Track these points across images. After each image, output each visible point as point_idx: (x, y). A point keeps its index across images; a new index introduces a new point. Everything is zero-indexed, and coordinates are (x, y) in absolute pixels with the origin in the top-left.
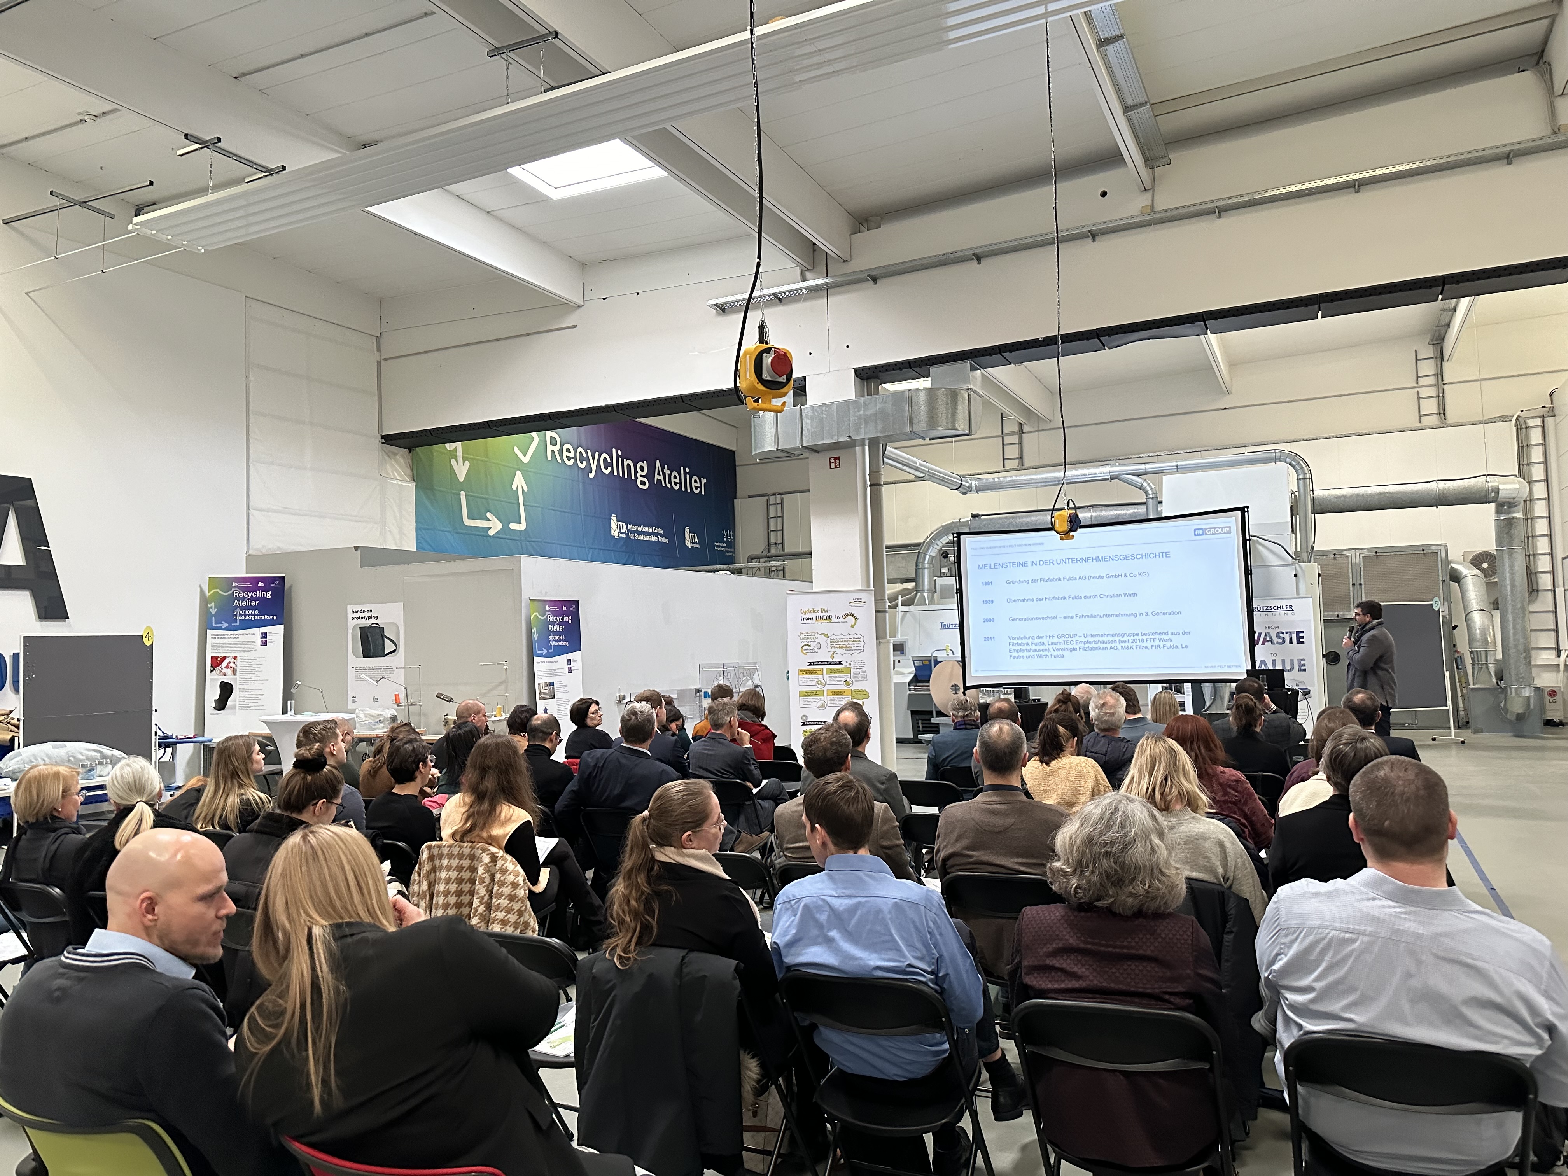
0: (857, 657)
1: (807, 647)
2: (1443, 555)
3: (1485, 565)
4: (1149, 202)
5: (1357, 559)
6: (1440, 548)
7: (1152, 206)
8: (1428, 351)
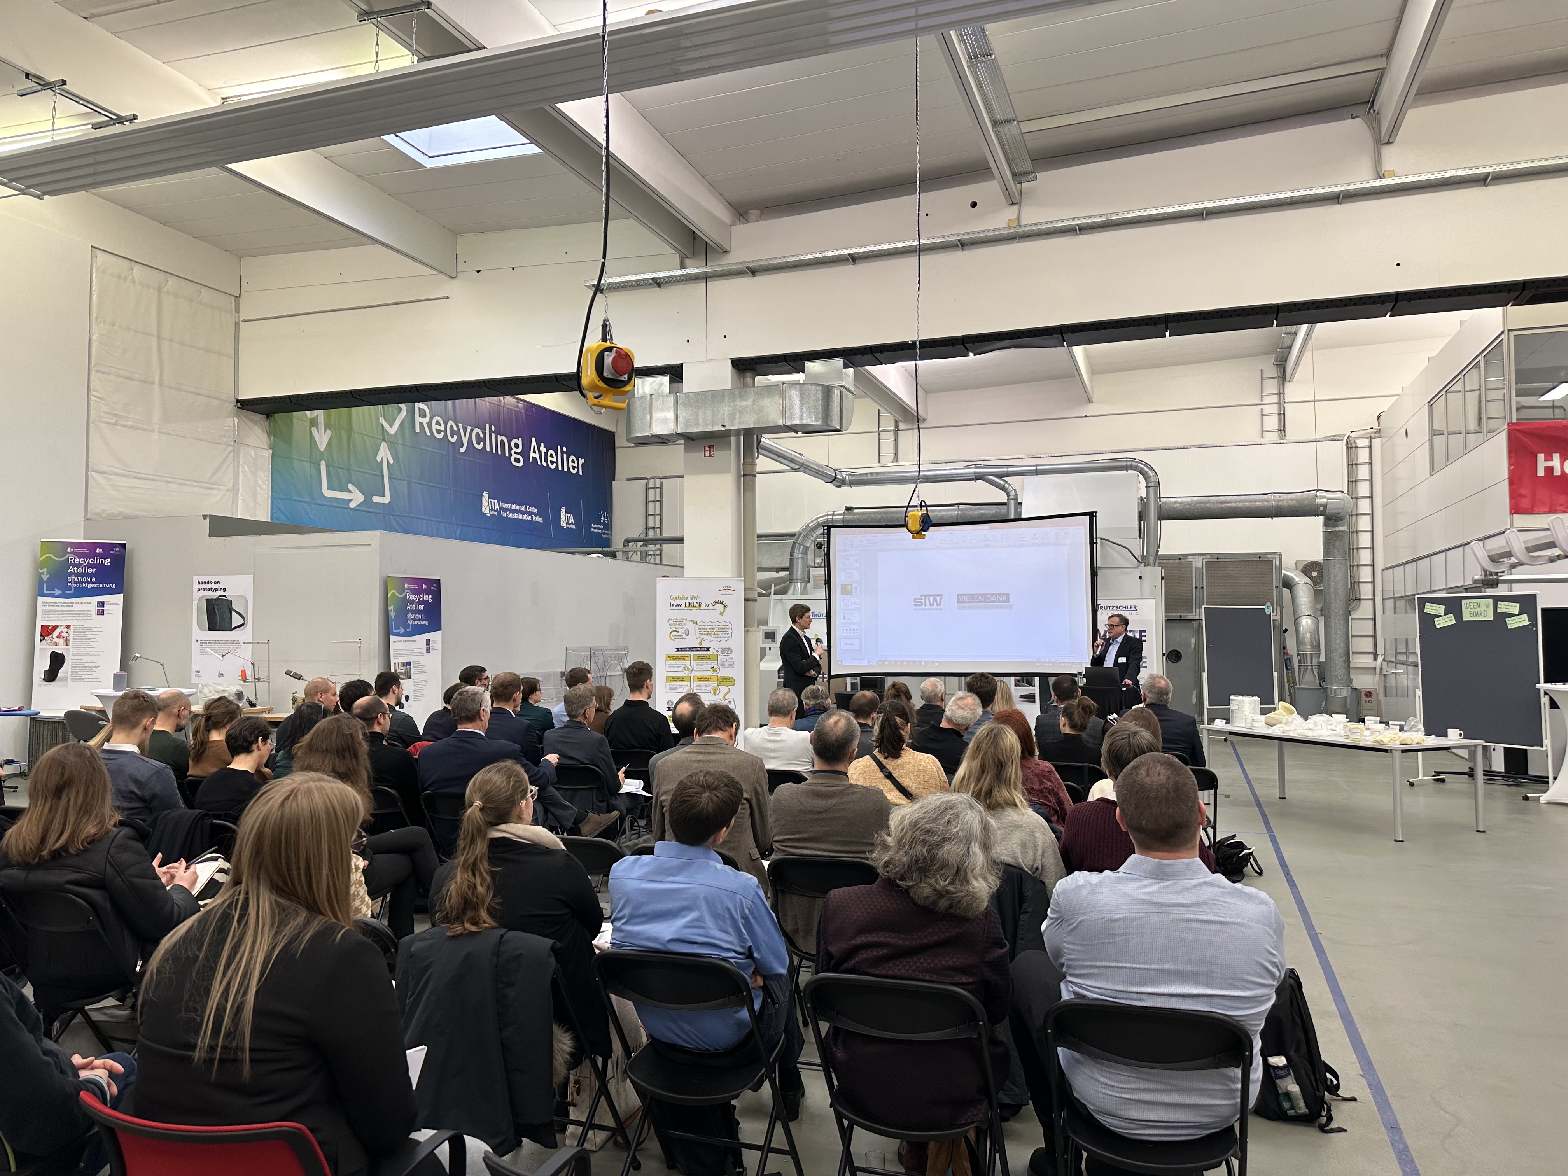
0: (724, 645)
1: (675, 634)
2: (1278, 563)
3: (1315, 574)
4: (1015, 216)
5: (1200, 563)
6: (1275, 556)
7: (1018, 220)
8: (1271, 371)
